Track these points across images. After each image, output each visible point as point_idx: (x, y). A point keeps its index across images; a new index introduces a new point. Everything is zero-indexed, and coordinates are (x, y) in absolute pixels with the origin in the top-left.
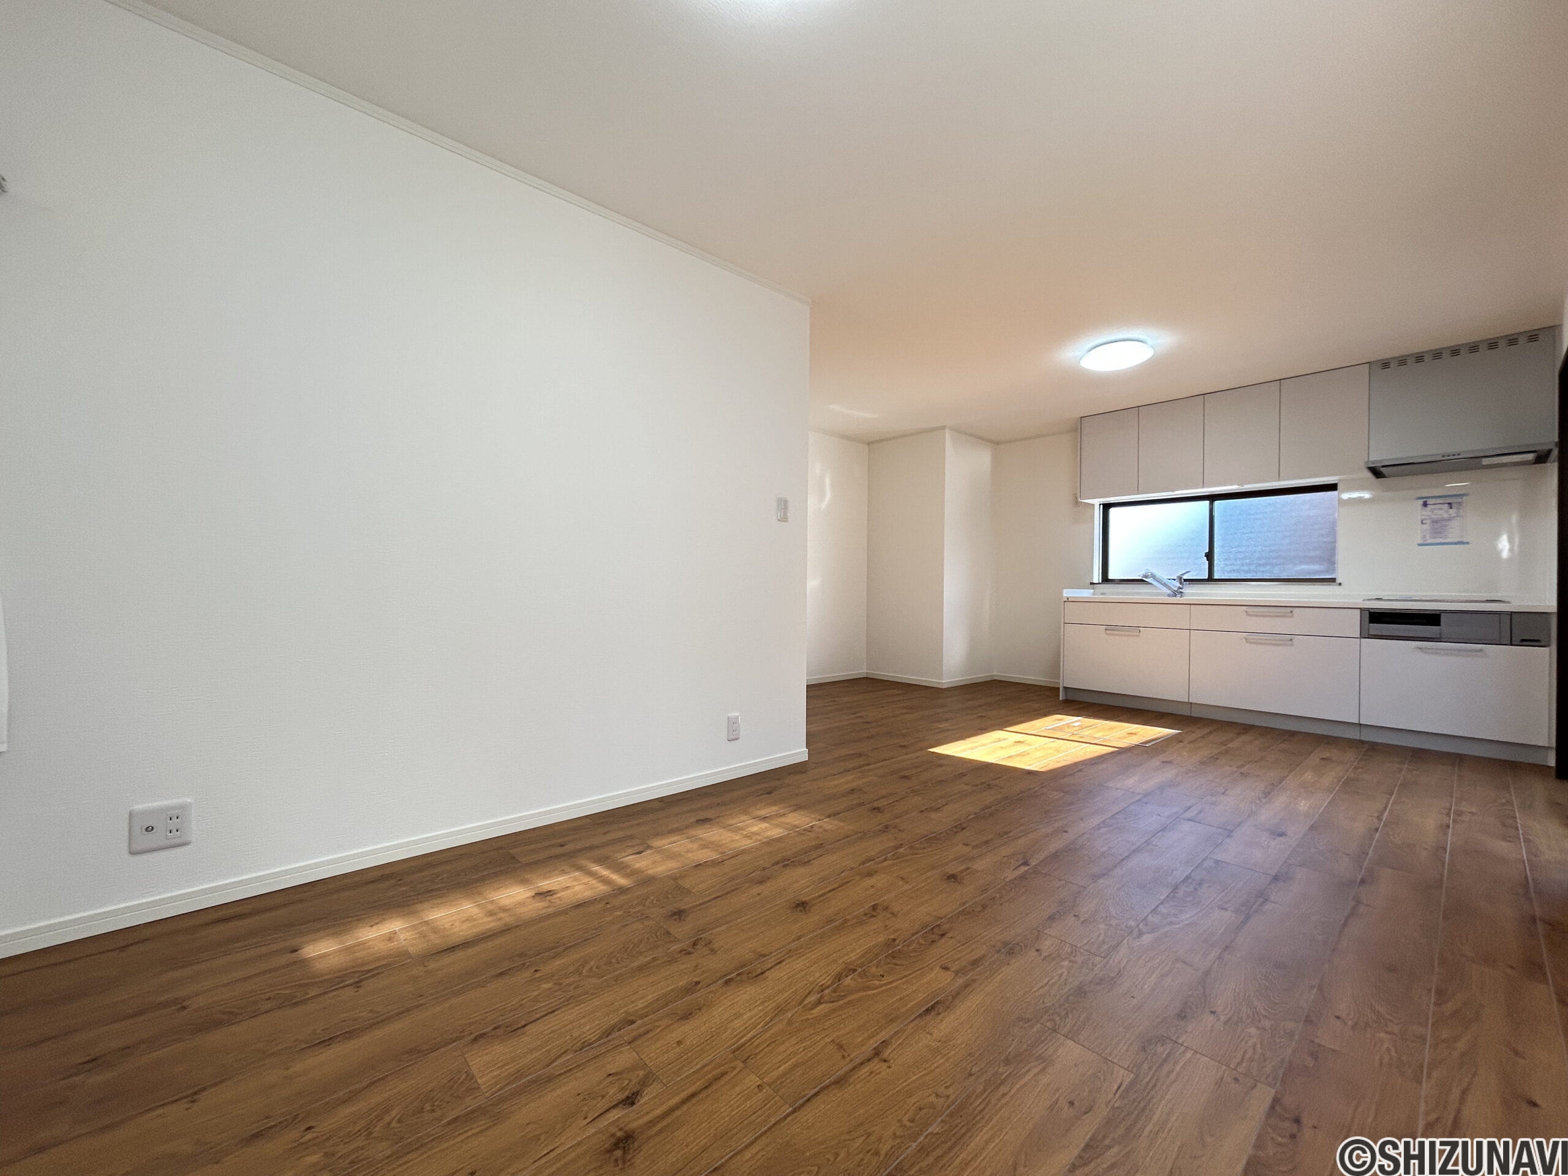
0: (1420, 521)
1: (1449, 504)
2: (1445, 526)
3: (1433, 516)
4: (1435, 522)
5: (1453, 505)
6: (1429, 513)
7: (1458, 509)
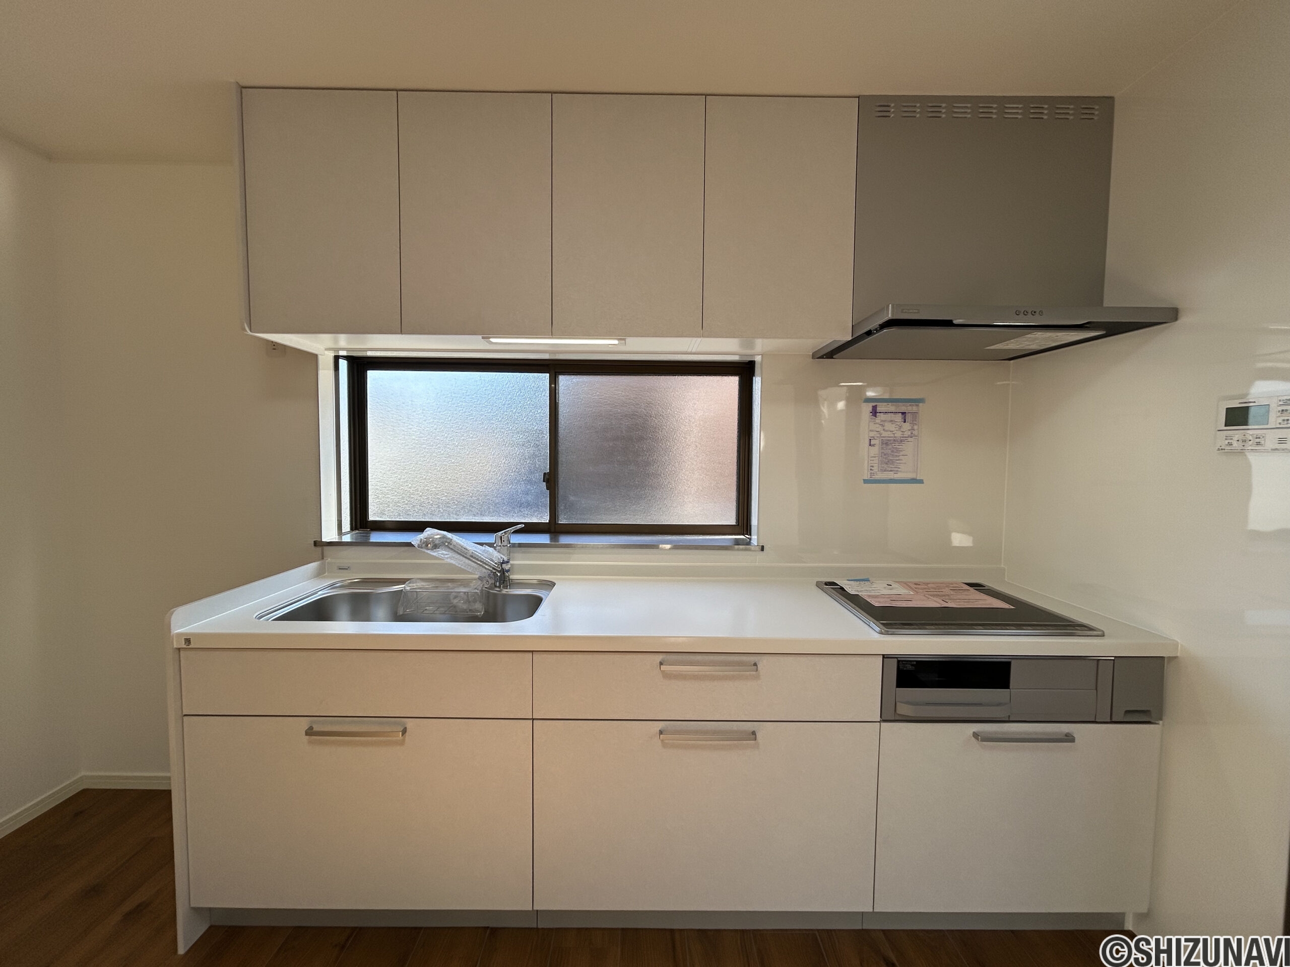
0: (867, 442)
1: (903, 413)
2: (898, 451)
3: (885, 434)
4: (885, 443)
5: (909, 417)
6: (880, 429)
7: (913, 423)
